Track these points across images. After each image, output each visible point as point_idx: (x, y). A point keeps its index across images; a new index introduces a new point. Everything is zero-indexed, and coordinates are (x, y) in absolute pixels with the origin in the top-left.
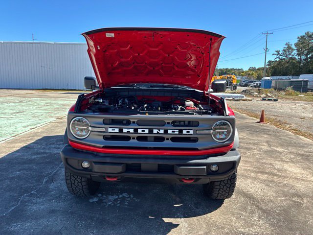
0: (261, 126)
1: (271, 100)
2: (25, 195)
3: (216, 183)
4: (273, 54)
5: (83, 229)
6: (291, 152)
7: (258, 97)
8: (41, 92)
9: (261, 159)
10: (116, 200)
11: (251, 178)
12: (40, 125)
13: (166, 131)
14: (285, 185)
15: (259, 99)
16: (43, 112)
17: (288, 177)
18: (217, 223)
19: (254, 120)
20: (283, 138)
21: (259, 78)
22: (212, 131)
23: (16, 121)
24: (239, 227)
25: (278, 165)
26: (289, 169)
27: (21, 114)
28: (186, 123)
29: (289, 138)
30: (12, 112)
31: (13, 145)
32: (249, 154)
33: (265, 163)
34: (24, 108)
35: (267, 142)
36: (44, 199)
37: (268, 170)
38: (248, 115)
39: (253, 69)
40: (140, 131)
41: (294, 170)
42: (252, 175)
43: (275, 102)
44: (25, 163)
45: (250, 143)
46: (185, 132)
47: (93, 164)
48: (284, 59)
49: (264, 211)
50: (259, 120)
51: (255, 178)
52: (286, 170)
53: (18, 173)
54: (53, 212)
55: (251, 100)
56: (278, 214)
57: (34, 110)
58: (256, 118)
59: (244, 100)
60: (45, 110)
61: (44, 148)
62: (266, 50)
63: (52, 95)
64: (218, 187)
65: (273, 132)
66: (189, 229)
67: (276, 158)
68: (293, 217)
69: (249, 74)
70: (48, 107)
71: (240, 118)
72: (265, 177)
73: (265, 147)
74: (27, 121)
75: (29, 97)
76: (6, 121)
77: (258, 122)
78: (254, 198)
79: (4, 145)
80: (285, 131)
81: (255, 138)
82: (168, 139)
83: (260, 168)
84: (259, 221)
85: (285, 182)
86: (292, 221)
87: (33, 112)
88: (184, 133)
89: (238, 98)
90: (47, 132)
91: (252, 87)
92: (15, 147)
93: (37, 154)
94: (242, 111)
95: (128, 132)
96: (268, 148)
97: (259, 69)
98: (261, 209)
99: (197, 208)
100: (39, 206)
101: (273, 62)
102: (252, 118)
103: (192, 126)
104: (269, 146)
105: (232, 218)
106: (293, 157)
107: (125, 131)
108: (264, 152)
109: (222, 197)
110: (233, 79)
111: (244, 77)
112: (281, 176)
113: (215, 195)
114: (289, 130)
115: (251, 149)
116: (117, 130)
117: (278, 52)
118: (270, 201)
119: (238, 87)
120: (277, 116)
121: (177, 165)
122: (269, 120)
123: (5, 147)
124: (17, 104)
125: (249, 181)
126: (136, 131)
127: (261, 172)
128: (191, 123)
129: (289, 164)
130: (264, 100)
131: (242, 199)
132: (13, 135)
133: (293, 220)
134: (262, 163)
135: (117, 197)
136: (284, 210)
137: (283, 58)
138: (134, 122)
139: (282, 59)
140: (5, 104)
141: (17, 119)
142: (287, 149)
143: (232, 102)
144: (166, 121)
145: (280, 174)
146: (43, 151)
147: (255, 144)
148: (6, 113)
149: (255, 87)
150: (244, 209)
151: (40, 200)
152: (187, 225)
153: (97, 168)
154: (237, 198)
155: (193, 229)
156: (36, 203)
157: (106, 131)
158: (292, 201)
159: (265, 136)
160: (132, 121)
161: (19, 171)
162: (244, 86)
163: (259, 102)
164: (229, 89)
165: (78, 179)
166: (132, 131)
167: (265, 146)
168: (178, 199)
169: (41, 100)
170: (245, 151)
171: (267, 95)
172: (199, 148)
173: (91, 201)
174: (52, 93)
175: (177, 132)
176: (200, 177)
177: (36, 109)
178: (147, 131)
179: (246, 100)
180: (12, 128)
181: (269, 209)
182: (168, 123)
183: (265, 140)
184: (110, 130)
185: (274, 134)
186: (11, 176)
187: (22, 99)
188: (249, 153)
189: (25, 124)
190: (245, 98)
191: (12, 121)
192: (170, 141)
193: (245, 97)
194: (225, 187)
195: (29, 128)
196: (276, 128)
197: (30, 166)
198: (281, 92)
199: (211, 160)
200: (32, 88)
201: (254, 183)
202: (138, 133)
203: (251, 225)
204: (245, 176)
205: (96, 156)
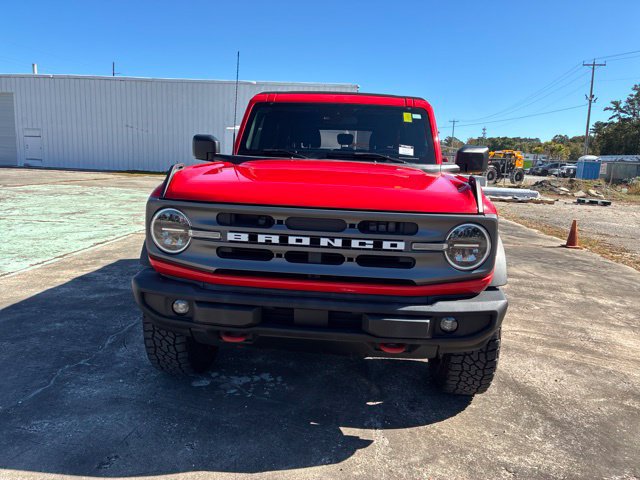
0: (570, 253)
1: (596, 203)
2: (67, 366)
3: (454, 360)
4: (606, 109)
5: (172, 437)
6: (628, 308)
7: (567, 196)
8: (123, 178)
9: (562, 319)
10: (247, 386)
11: (536, 355)
12: (112, 237)
13: (347, 243)
14: (609, 373)
15: (571, 201)
16: (123, 213)
17: (616, 358)
18: (452, 442)
19: (554, 241)
20: (615, 278)
21: (573, 158)
22: (445, 246)
23: (68, 228)
24: (499, 453)
25: (598, 332)
26: (622, 341)
27: (79, 215)
28: (392, 227)
29: (627, 279)
30: (63, 211)
31: (56, 273)
32: (537, 308)
33: (570, 328)
34: (88, 205)
35: (579, 286)
36: (103, 377)
37: (573, 342)
38: (543, 230)
39: (561, 140)
40: (292, 240)
41: (632, 343)
42: (540, 349)
43: (604, 208)
44: (74, 307)
45: (541, 287)
46: (386, 245)
47: (195, 305)
48: (629, 119)
49: (557, 424)
50: (565, 242)
51: (544, 357)
52: (613, 344)
53: (58, 324)
54: (116, 401)
55: (551, 203)
56: (587, 432)
57: (106, 209)
58: (561, 237)
59: (537, 202)
60: (128, 209)
61: (116, 282)
62: (591, 98)
63: (145, 182)
64: (459, 367)
65: (595, 265)
66: (390, 449)
67: (594, 319)
68: (621, 439)
69: (552, 150)
70: (134, 204)
71: (523, 236)
72: (567, 355)
73: (573, 295)
74: (89, 229)
75: (99, 186)
76: (48, 229)
77: (563, 246)
78: (539, 396)
79: (38, 272)
80: (621, 265)
81: (553, 278)
82: (350, 260)
83: (557, 337)
84: (543, 442)
85: (610, 368)
86: (616, 448)
87: (104, 213)
88: (384, 247)
89: (525, 198)
90: (126, 251)
91: (556, 175)
92: (58, 277)
93: (100, 291)
94: (530, 223)
95: (268, 242)
96: (581, 298)
97: (574, 140)
98: (551, 419)
99: (413, 409)
100: (91, 389)
101: (606, 124)
102: (550, 237)
103: (403, 234)
104: (583, 293)
105: (486, 433)
106: (632, 317)
107: (261, 238)
108: (571, 305)
109: (467, 389)
110: (516, 158)
111: (540, 156)
112: (601, 355)
113: (451, 384)
114: (629, 264)
115: (543, 298)
116: (245, 237)
117: (617, 104)
118: (574, 404)
119: (525, 177)
120: (607, 235)
121: (368, 314)
122: (589, 243)
123: (40, 277)
124: (75, 198)
125: (530, 362)
126: (284, 240)
127: (560, 346)
128: (401, 226)
129: (622, 331)
130: (580, 202)
131: (510, 397)
132: (59, 254)
133: (620, 445)
134: (564, 327)
135: (249, 380)
136: (602, 424)
137: (627, 116)
138: (280, 222)
139: (624, 120)
140: (52, 198)
141: (72, 225)
142: (621, 302)
143: (511, 204)
144: (348, 222)
145: (601, 350)
146: (112, 286)
147: (551, 289)
148: (50, 213)
149: (564, 175)
150: (514, 416)
151: (94, 378)
152: (387, 442)
153: (201, 314)
154: (500, 394)
155: (399, 450)
156: (86, 383)
157: (224, 239)
158: (622, 405)
159: (576, 274)
160: (276, 218)
161: (62, 322)
162: (539, 175)
163: (570, 207)
164: (508, 180)
165: (167, 338)
166: (275, 239)
167: (573, 293)
168: (375, 390)
169: (121, 192)
170: (529, 301)
171: (588, 193)
172: (416, 281)
173: (196, 384)
174: (146, 180)
175: (369, 244)
176: (418, 342)
177: (110, 208)
178: (306, 241)
179: (542, 202)
180: (60, 242)
181: (569, 419)
182: (352, 226)
183: (575, 281)
184: (231, 236)
185: (597, 271)
186: (43, 330)
187: (86, 189)
188: (537, 305)
189: (86, 235)
190: (539, 197)
191: (62, 229)
192: (354, 264)
193: (539, 195)
194: (474, 368)
195: (92, 242)
196: (602, 259)
197: (84, 313)
198: (619, 187)
199: (442, 307)
200: (106, 169)
201: (540, 367)
202: (288, 245)
203: (525, 450)
204: (524, 352)
205: (203, 289)
